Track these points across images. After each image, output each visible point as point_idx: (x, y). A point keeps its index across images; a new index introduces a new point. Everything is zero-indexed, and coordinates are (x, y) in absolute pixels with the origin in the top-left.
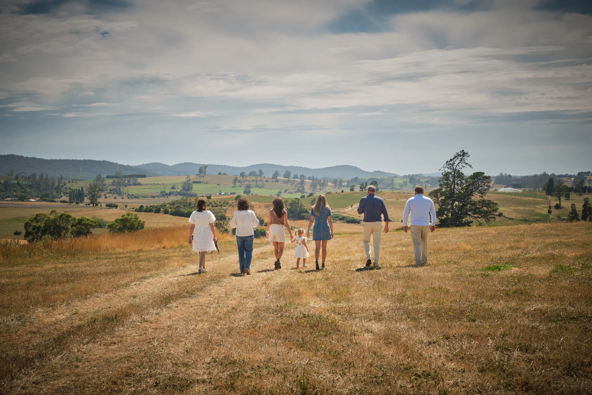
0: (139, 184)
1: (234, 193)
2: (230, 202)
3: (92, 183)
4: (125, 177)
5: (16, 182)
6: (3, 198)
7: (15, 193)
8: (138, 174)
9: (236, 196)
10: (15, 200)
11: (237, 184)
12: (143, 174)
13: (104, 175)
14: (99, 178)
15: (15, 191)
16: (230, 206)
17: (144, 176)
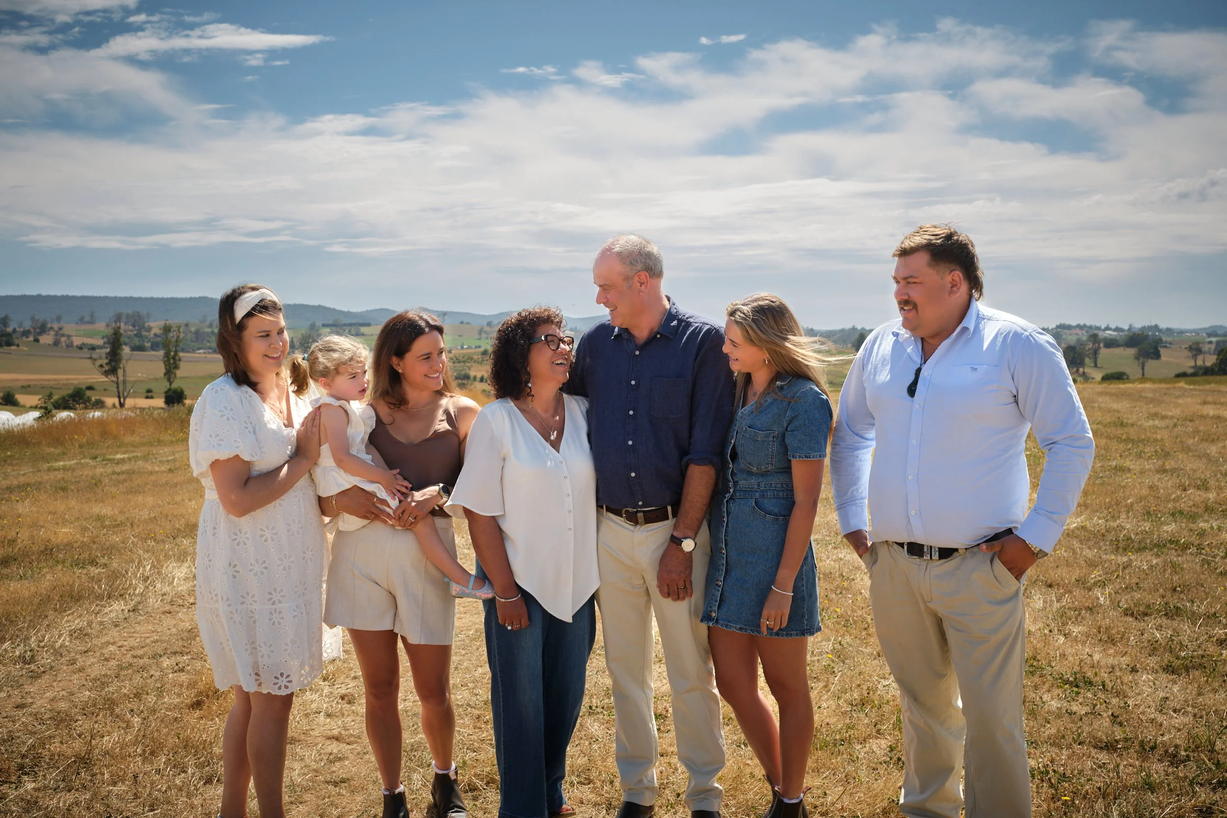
0: (363, 335)
1: (479, 347)
2: (475, 357)
3: (303, 332)
4: (345, 325)
5: (209, 330)
6: (193, 350)
7: (208, 344)
8: (361, 321)
9: (482, 349)
10: (209, 353)
11: (484, 335)
12: (366, 322)
13: (319, 323)
14: (313, 327)
15: (209, 342)
16: (475, 362)
17: (369, 325)
